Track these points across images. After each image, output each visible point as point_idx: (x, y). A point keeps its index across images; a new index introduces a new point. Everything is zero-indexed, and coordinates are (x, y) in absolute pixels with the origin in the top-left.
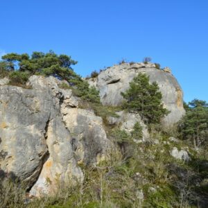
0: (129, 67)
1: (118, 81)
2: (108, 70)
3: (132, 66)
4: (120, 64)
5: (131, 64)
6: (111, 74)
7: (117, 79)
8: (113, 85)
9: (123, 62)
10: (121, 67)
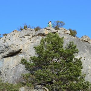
0: (34, 33)
1: (18, 52)
2: (4, 38)
3: (38, 32)
4: (21, 30)
5: (37, 30)
6: (9, 43)
7: (17, 50)
8: (12, 58)
9: (25, 27)
10: (23, 33)
